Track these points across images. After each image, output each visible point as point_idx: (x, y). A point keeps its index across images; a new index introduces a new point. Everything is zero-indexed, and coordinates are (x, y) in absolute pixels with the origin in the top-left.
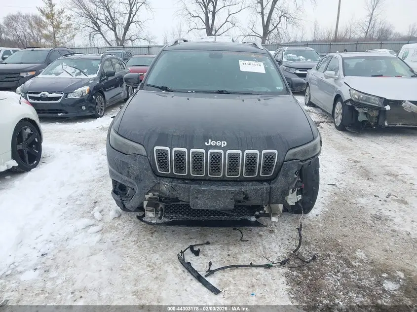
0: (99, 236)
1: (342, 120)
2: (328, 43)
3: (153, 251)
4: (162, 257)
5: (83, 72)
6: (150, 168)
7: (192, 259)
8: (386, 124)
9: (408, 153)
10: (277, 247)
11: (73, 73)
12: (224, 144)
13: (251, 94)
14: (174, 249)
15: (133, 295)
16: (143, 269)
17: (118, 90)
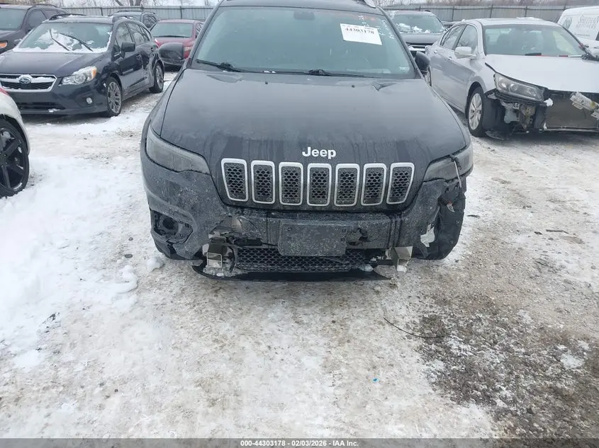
0: (133, 297)
1: (481, 121)
2: (449, 7)
3: (221, 319)
4: (234, 327)
5: (84, 44)
6: (215, 193)
7: (281, 329)
8: (545, 127)
9: (577, 169)
10: (404, 307)
11: (68, 44)
12: (331, 154)
13: (363, 76)
14: (252, 314)
15: (197, 386)
16: (208, 346)
17: (141, 73)
